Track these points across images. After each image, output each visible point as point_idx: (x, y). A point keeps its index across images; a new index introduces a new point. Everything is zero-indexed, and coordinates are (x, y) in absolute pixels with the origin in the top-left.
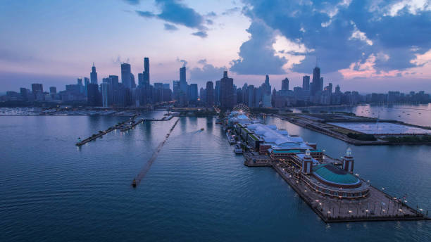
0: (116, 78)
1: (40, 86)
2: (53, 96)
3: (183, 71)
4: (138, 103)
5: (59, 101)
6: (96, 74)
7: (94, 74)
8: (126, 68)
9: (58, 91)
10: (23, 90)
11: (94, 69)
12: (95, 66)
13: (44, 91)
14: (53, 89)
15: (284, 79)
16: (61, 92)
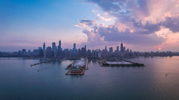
0: (50, 47)
1: (25, 50)
2: (29, 53)
3: (75, 44)
4: (56, 56)
5: (30, 55)
6: (45, 45)
7: (44, 46)
8: (54, 44)
9: (31, 52)
10: (19, 51)
11: (44, 44)
12: (45, 43)
13: (26, 51)
14: (29, 51)
15: (111, 47)
16: (32, 52)
